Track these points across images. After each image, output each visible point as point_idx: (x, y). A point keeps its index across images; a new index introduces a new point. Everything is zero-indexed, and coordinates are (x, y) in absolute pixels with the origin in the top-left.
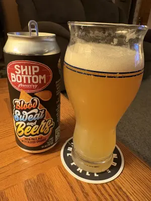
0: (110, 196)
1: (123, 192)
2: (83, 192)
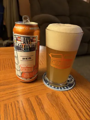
0: (87, 106)
2: (74, 102)
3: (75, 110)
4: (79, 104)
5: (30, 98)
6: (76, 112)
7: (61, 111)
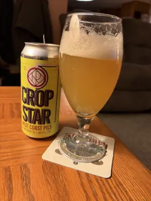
1: (124, 187)
3: (85, 192)
4: (96, 183)
5: (11, 167)
6: (87, 196)
7: (59, 193)
